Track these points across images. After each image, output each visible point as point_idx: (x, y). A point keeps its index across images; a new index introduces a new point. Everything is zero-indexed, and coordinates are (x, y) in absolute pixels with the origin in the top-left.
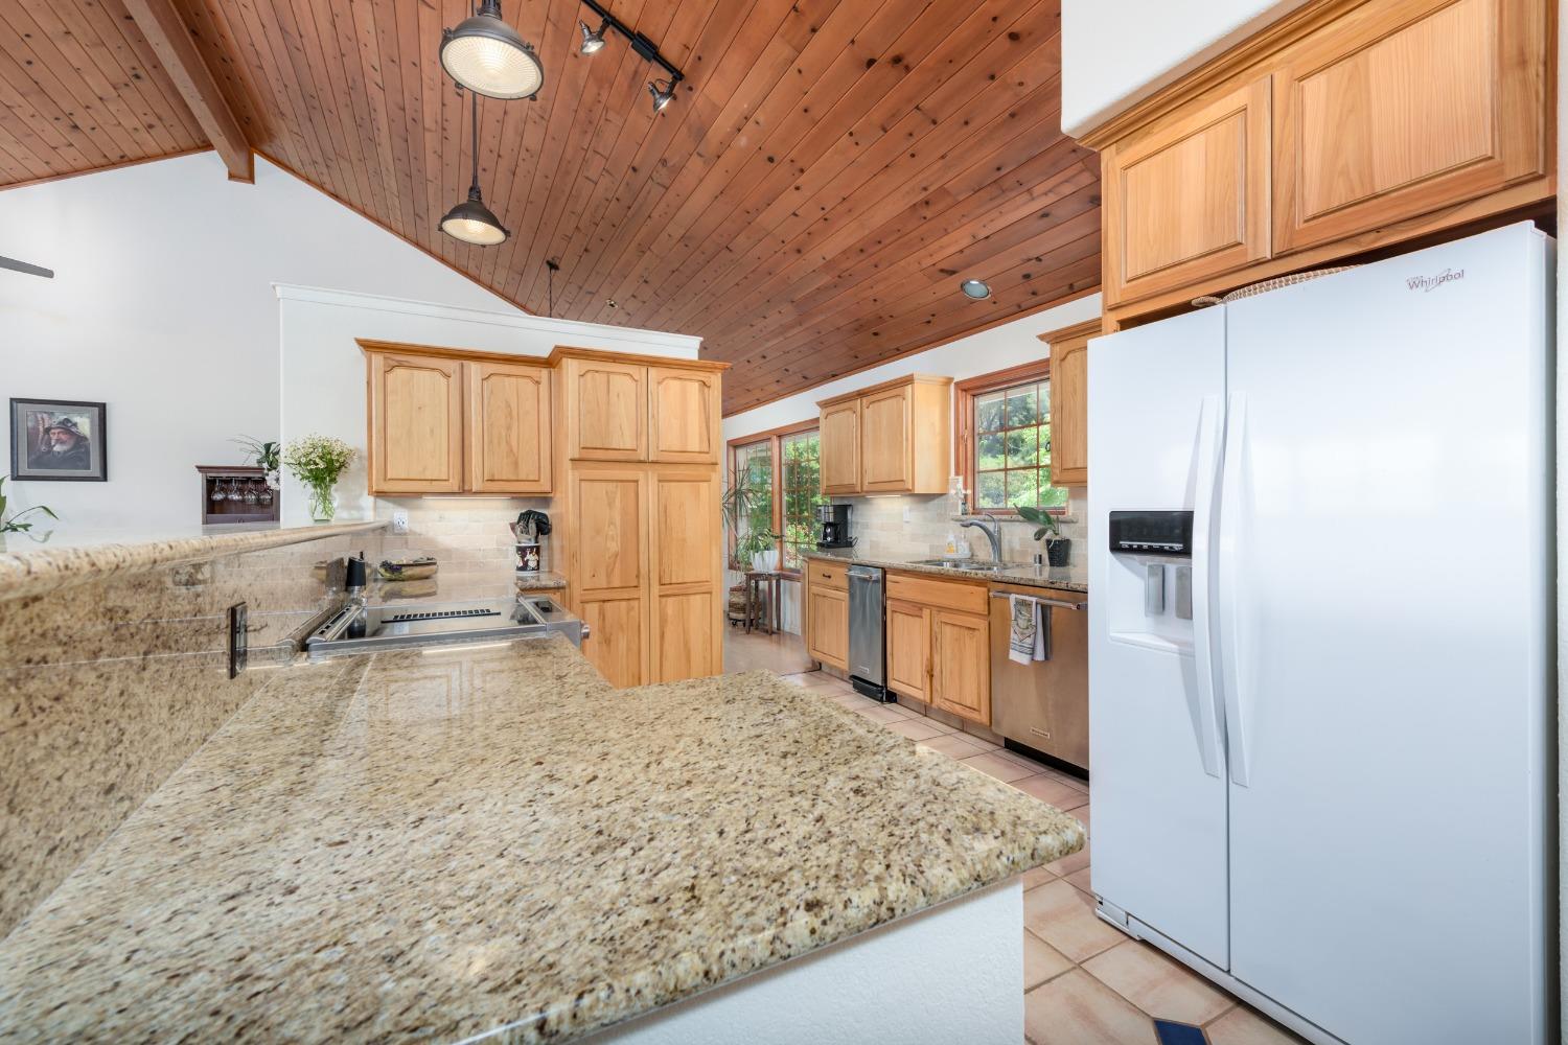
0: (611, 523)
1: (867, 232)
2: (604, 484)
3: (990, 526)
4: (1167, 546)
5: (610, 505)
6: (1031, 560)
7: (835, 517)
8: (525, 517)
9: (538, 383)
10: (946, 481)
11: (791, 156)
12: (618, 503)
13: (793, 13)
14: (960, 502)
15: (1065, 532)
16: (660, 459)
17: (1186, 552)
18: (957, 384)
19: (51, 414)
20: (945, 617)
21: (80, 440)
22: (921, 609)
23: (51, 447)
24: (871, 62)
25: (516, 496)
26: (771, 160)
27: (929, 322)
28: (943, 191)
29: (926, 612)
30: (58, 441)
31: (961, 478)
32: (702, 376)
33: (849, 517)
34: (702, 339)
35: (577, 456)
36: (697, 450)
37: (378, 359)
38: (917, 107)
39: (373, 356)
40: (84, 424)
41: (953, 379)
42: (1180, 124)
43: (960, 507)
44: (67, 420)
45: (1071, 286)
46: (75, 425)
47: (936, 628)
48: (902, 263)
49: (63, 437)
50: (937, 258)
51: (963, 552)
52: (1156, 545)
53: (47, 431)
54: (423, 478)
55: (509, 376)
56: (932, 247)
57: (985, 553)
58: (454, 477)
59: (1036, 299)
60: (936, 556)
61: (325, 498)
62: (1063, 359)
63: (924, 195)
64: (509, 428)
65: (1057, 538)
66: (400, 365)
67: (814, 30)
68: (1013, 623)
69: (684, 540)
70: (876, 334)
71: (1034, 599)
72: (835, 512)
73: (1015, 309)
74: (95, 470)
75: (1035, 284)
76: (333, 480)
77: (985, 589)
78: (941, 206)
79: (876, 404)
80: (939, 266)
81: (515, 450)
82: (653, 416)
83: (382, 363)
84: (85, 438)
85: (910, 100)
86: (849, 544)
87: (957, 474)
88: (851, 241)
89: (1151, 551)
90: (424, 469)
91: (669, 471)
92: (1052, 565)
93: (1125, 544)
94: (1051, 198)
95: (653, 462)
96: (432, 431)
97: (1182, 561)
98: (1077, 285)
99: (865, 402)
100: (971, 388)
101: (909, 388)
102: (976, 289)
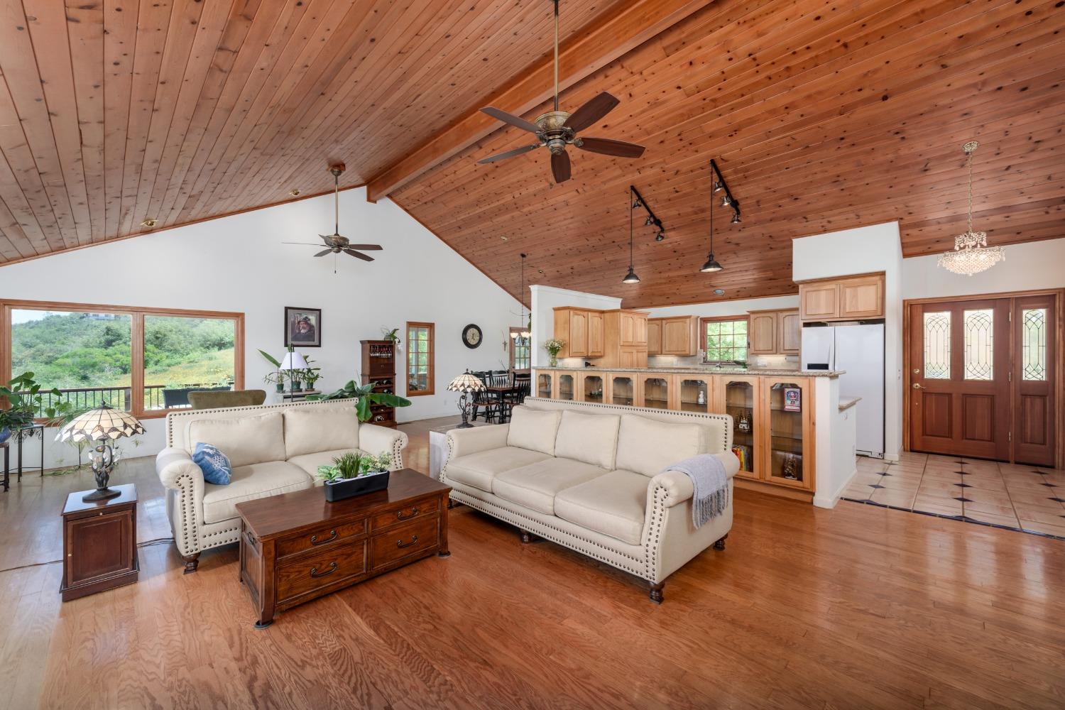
1: (692, 273)
2: (627, 353)
9: (601, 319)
10: (696, 351)
14: (703, 358)
16: (637, 345)
18: (701, 318)
19: (300, 314)
21: (311, 327)
23: (300, 330)
24: (728, 243)
26: (674, 252)
27: (694, 297)
30: (304, 328)
31: (703, 350)
34: (621, 299)
35: (622, 345)
39: (571, 311)
40: (313, 319)
41: (698, 317)
42: (821, 287)
43: (703, 360)
44: (306, 318)
46: (309, 320)
48: (698, 282)
49: (305, 326)
50: (711, 283)
53: (299, 323)
54: (580, 352)
55: (596, 317)
56: (712, 280)
58: (585, 351)
59: (737, 297)
62: (756, 319)
64: (596, 334)
66: (576, 314)
70: (668, 296)
73: (728, 298)
74: (316, 342)
75: (741, 293)
79: (670, 324)
80: (710, 285)
81: (597, 342)
82: (636, 331)
83: (573, 313)
84: (313, 326)
87: (700, 349)
88: (685, 274)
90: (580, 349)
91: (638, 349)
96: (581, 336)
99: (664, 322)
100: (705, 321)
101: (688, 320)
102: (719, 291)
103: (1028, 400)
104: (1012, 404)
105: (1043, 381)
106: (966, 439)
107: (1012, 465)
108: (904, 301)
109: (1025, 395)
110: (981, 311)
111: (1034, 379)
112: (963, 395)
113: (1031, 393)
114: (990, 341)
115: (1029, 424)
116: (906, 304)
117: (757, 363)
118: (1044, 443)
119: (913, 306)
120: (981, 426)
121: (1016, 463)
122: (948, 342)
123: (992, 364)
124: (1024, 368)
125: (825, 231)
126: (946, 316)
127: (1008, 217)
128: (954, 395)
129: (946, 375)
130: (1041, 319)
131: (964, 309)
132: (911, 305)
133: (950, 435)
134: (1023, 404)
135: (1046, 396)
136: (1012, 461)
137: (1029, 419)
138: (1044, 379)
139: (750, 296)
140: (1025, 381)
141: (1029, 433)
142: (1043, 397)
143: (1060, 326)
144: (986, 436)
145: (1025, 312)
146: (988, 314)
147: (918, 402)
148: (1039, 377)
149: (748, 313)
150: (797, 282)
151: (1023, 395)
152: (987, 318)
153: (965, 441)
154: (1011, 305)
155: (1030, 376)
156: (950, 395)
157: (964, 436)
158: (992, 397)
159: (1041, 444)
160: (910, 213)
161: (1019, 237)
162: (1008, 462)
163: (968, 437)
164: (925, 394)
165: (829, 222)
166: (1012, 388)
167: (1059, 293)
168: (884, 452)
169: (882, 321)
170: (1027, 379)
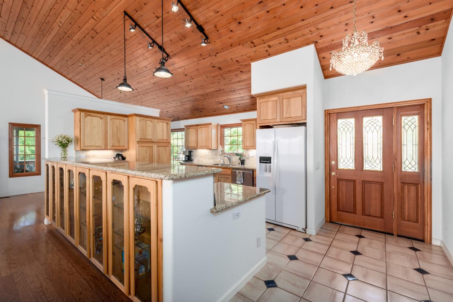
0: (147, 157)
1: (205, 93)
2: (145, 147)
3: (229, 157)
4: (268, 162)
5: (146, 153)
6: (237, 164)
7: (189, 154)
8: (118, 155)
9: (125, 121)
10: (218, 147)
11: (191, 76)
12: (148, 151)
13: (200, 55)
14: (221, 151)
15: (244, 158)
16: (158, 141)
17: (270, 163)
18: (220, 125)
20: (222, 176)
22: (216, 175)
24: (214, 67)
25: (116, 150)
26: (186, 75)
27: (214, 111)
28: (223, 90)
29: (217, 175)
31: (221, 146)
32: (167, 122)
33: (192, 154)
34: (160, 110)
35: (139, 141)
36: (166, 139)
37: (83, 114)
38: (222, 76)
39: (81, 113)
41: (219, 124)
42: (269, 99)
43: (221, 152)
45: (245, 110)
47: (219, 178)
48: (211, 100)
50: (219, 100)
51: (222, 162)
52: (266, 162)
54: (95, 145)
55: (117, 119)
56: (219, 98)
57: (227, 162)
58: (103, 145)
59: (238, 111)
60: (216, 163)
61: (65, 151)
62: (245, 125)
63: (219, 89)
64: (117, 133)
65: (243, 159)
66: (89, 115)
67: (204, 59)
68: (237, 176)
69: (163, 161)
70: (201, 111)
71: (241, 171)
72: (189, 153)
73: (233, 112)
75: (238, 108)
76: (67, 146)
77: (231, 170)
78: (222, 92)
79: (201, 128)
80: (219, 102)
81: (119, 138)
82: (156, 131)
83: (84, 115)
85: (221, 74)
86: (192, 161)
87: (220, 145)
88: (201, 93)
89: (265, 163)
90: (96, 143)
91: (160, 144)
92: (241, 164)
93: (262, 161)
94: (244, 95)
95: (157, 142)
96: (98, 133)
97: (270, 164)
98: (246, 110)
99: (198, 127)
100: (223, 127)
101: (210, 126)
102: (226, 107)
103: (406, 187)
104: (395, 190)
105: (416, 172)
106: (365, 215)
107: (395, 238)
108: (325, 111)
109: (403, 183)
110: (375, 118)
111: (410, 170)
112: (363, 181)
113: (408, 182)
114: (381, 141)
115: (407, 205)
116: (326, 113)
117: (248, 155)
118: (417, 222)
119: (331, 115)
120: (374, 207)
121: (398, 236)
122: (353, 141)
123: (381, 159)
124: (403, 162)
125: (269, 55)
126: (352, 121)
127: (390, 38)
128: (357, 181)
129: (351, 166)
130: (415, 123)
131: (363, 117)
132: (329, 114)
133: (354, 212)
134: (402, 189)
135: (418, 184)
136: (395, 234)
137: (407, 202)
138: (417, 171)
139: (245, 111)
140: (404, 172)
141: (407, 213)
142: (416, 185)
143: (427, 129)
144: (378, 214)
145: (403, 118)
146: (379, 119)
147: (334, 186)
148: (413, 169)
149: (241, 122)
150: (256, 95)
151: (402, 183)
152: (378, 123)
153: (364, 217)
154: (394, 112)
155: (407, 168)
156: (354, 181)
157: (364, 213)
158: (382, 184)
159: (415, 222)
160: (321, 36)
161: (398, 59)
162: (393, 235)
163: (366, 214)
164: (339, 180)
165: (269, 46)
166: (395, 177)
167: (427, 102)
168: (306, 227)
169: (304, 124)
170: (405, 170)
